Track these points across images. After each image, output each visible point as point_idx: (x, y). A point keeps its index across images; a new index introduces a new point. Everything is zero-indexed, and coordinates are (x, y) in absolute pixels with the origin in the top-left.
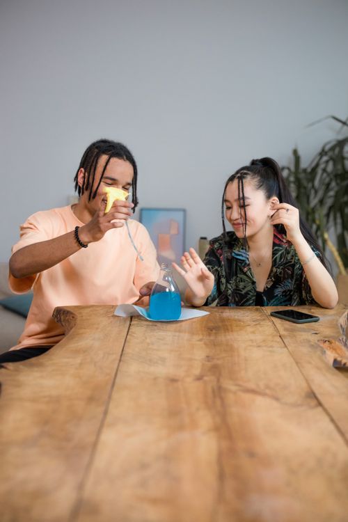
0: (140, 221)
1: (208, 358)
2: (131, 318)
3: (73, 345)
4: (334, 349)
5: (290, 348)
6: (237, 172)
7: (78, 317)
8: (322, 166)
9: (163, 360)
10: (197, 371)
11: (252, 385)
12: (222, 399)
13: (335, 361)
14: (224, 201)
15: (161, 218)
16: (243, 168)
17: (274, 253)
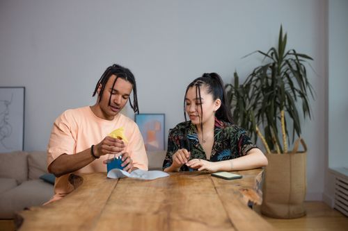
0: (135, 121)
1: (165, 201)
2: (119, 179)
3: (77, 195)
4: (250, 195)
5: (220, 194)
6: (195, 81)
7: (84, 179)
8: (253, 83)
9: (134, 203)
10: (155, 209)
11: (190, 216)
12: (169, 224)
13: (250, 202)
14: (186, 99)
15: (149, 119)
16: (199, 79)
17: (215, 133)
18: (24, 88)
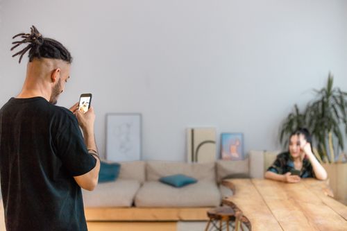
18: (140, 115)
